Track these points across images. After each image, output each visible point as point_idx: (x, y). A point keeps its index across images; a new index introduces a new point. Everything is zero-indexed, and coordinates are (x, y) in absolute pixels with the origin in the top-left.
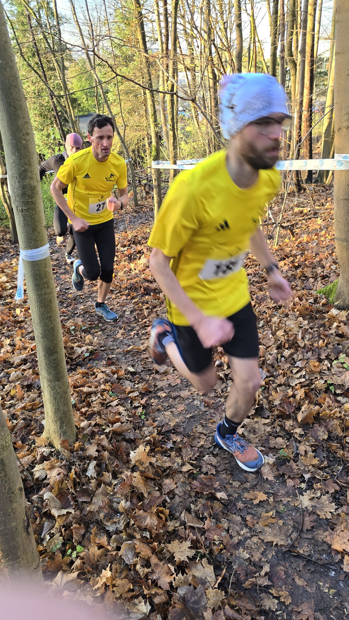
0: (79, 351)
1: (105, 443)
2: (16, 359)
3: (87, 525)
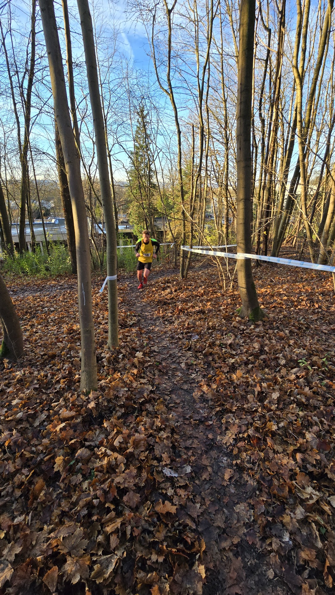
0: (129, 323)
1: (128, 350)
2: (103, 322)
3: (115, 371)
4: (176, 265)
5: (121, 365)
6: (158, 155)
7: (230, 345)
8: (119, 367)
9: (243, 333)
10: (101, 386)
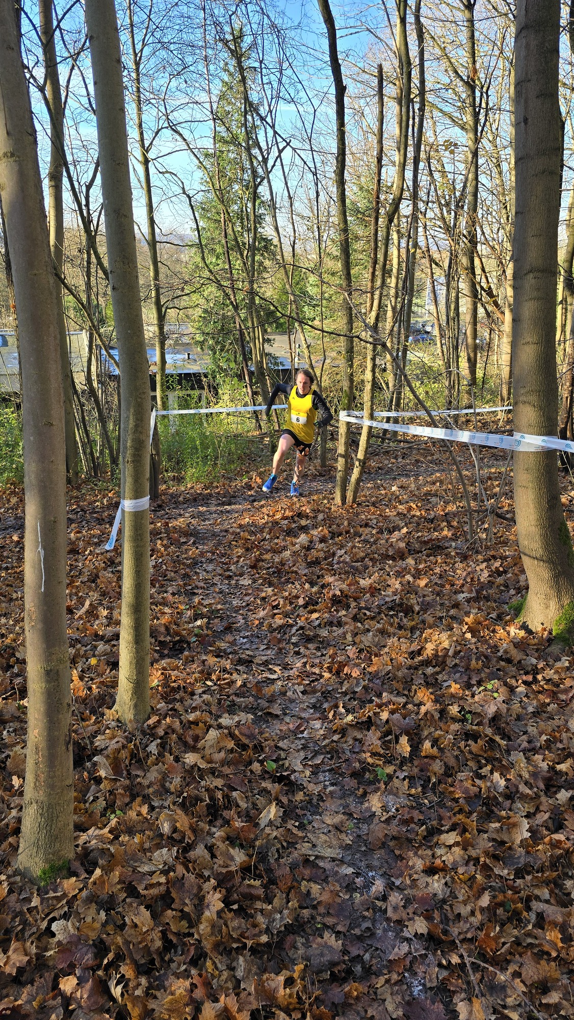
3: (133, 797)
4: (323, 465)
5: (153, 775)
6: (279, 156)
7: (495, 719)
8: (146, 782)
9: (535, 680)
10: (85, 849)
